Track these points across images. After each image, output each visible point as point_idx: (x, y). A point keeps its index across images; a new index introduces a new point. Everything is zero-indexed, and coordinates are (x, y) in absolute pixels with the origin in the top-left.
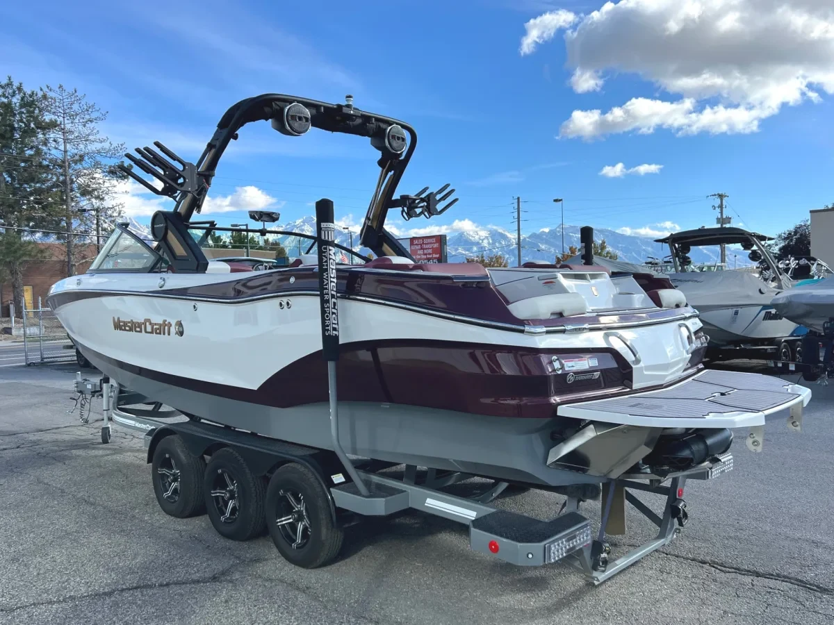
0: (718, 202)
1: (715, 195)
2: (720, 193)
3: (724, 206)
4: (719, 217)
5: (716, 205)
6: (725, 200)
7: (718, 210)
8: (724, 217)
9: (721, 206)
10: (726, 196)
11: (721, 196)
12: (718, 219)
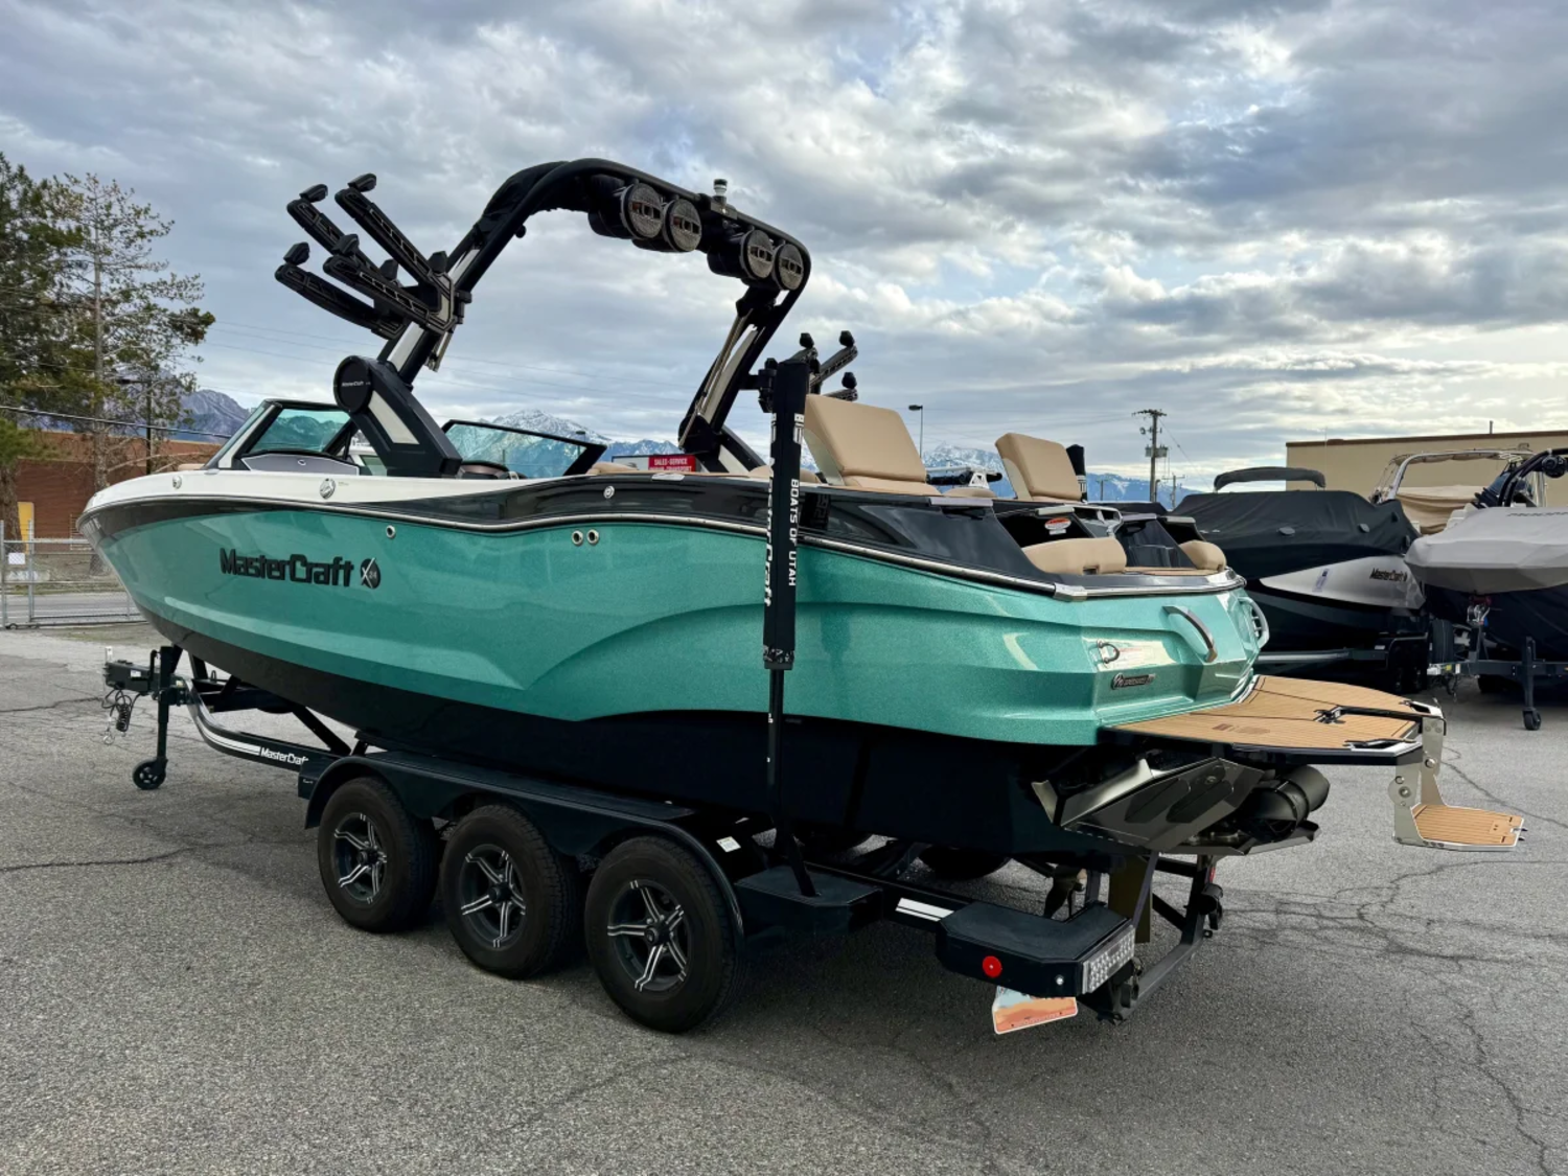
0: (1150, 420)
1: (1146, 412)
2: (1153, 409)
3: (1158, 430)
4: (1150, 445)
5: (1147, 428)
6: (1160, 419)
7: (1149, 435)
8: (1158, 446)
9: (1154, 430)
10: (1161, 414)
11: (1155, 414)
12: (1148, 449)
